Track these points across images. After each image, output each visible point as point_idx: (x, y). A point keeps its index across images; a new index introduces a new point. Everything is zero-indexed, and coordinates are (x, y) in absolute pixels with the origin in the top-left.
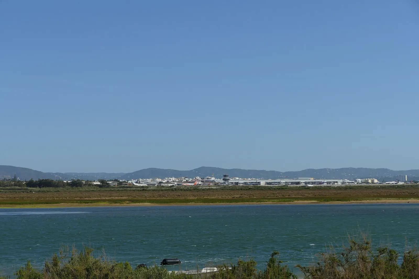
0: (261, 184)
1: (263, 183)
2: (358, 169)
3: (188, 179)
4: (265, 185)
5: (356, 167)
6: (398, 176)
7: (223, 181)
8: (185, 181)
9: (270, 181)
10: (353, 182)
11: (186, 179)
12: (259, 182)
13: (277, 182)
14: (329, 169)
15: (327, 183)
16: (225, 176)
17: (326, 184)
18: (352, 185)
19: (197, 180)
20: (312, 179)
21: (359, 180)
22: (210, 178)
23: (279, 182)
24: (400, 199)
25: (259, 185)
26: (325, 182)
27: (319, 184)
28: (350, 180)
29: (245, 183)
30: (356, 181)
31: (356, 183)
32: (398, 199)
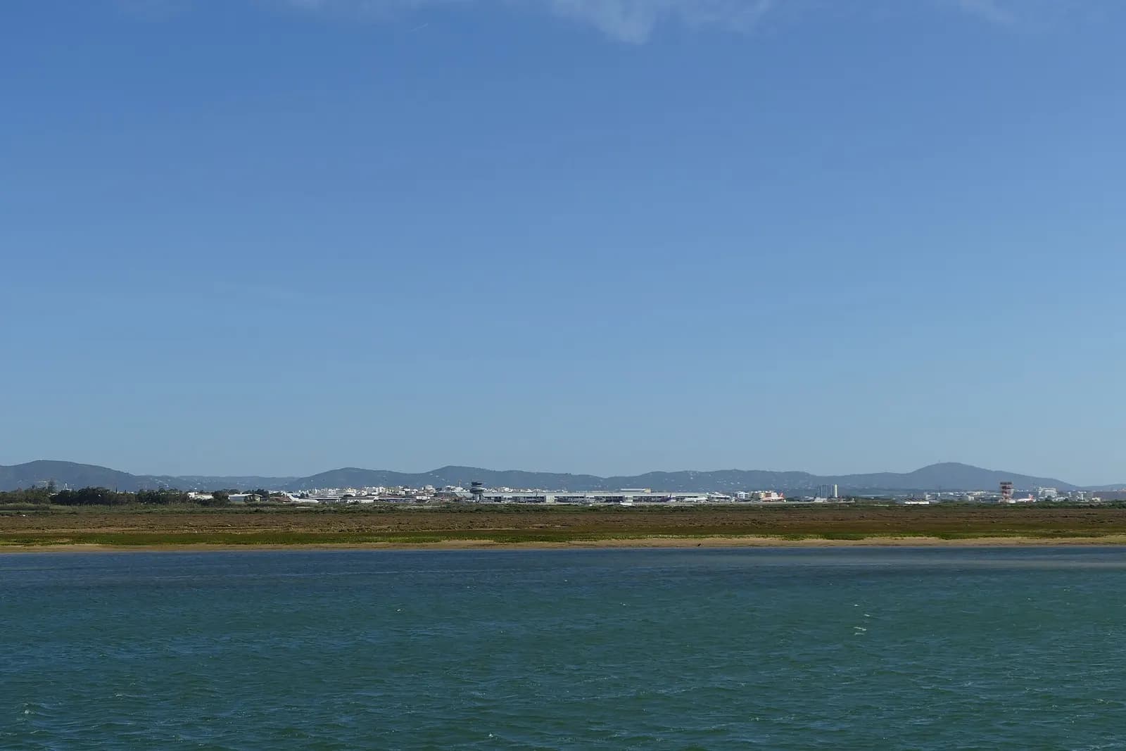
0: (547, 501)
1: (550, 499)
2: (749, 472)
3: (409, 490)
4: (555, 502)
5: (745, 468)
6: (823, 485)
7: (471, 495)
8: (404, 493)
9: (564, 494)
10: (728, 497)
11: (406, 490)
12: (543, 497)
13: (578, 497)
14: (695, 472)
15: (677, 499)
16: (475, 484)
17: (674, 501)
18: (728, 502)
19: (428, 491)
20: (649, 491)
21: (742, 493)
22: (452, 487)
23: (583, 497)
24: (690, 536)
25: (541, 503)
26: (674, 498)
27: (661, 501)
28: (724, 494)
29: (515, 499)
30: (736, 496)
31: (733, 500)
32: (683, 538)
